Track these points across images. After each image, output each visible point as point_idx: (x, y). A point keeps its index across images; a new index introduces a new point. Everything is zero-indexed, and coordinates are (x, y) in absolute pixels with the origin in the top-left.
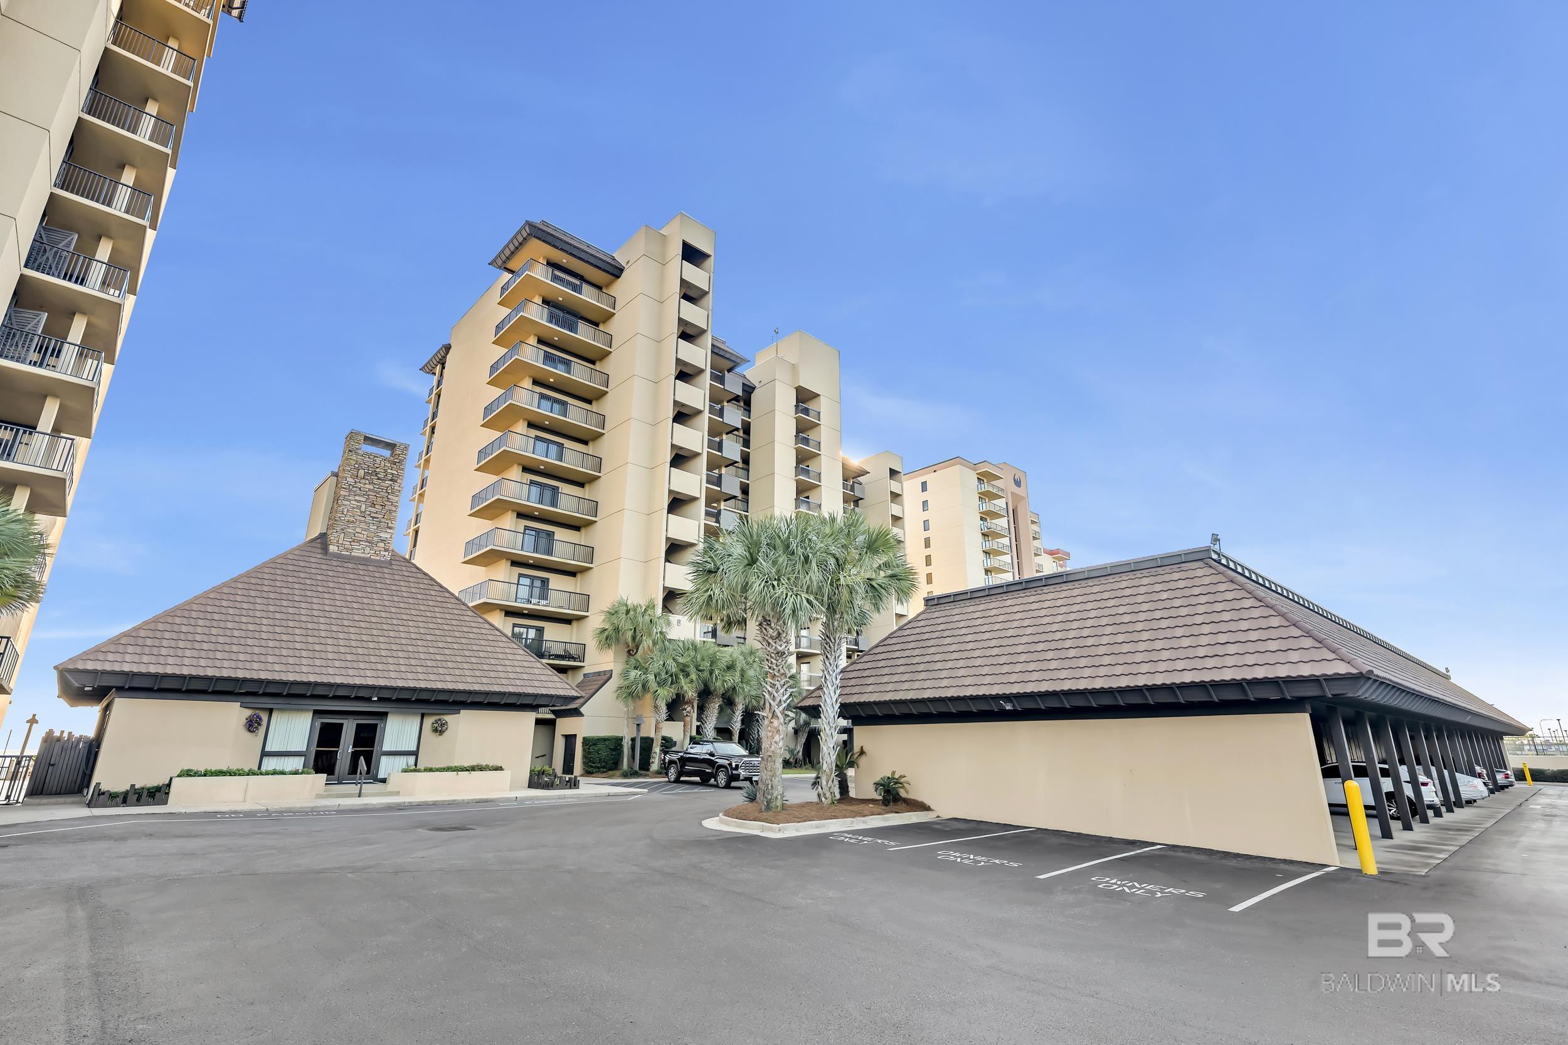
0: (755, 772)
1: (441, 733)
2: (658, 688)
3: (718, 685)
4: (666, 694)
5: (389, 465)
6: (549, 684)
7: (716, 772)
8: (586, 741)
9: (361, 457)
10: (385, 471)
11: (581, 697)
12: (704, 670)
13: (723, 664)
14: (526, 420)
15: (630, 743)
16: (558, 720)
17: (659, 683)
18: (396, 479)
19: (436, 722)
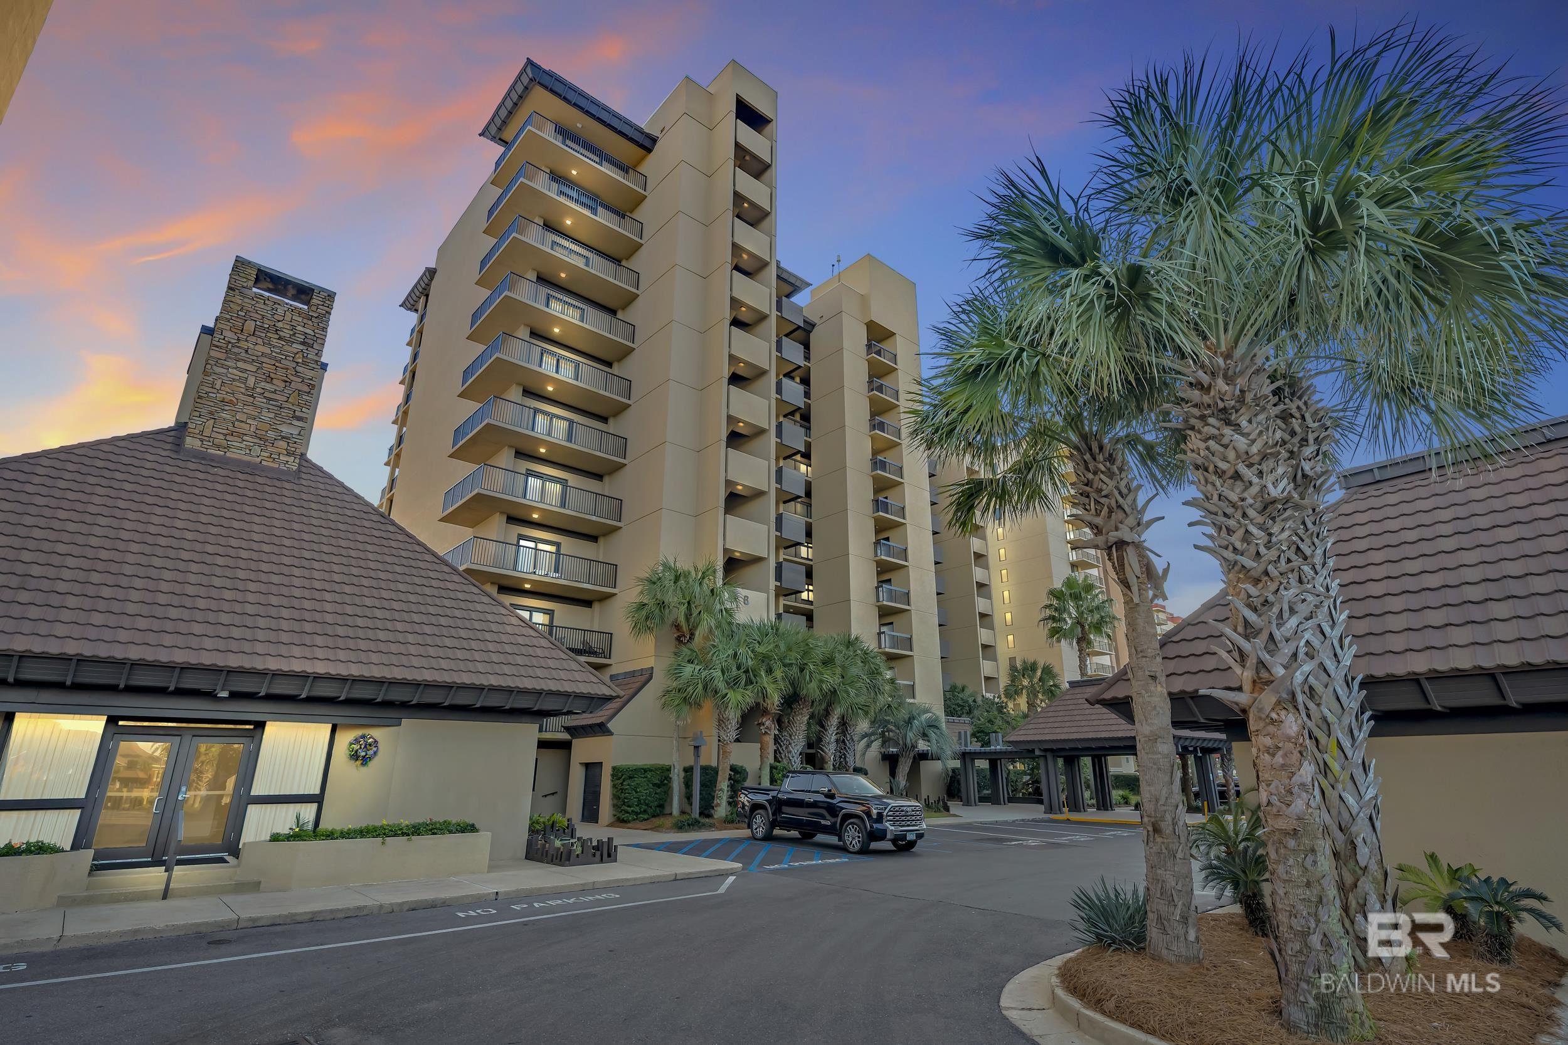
0: (909, 826)
1: (365, 761)
2: (727, 691)
3: (812, 689)
4: (739, 699)
5: (300, 319)
6: (563, 675)
7: (842, 824)
8: (617, 773)
9: (249, 301)
10: (293, 328)
11: (618, 697)
12: (792, 664)
13: (819, 654)
14: (528, 326)
15: (682, 774)
16: (574, 742)
17: (728, 683)
18: (312, 342)
19: (357, 741)
